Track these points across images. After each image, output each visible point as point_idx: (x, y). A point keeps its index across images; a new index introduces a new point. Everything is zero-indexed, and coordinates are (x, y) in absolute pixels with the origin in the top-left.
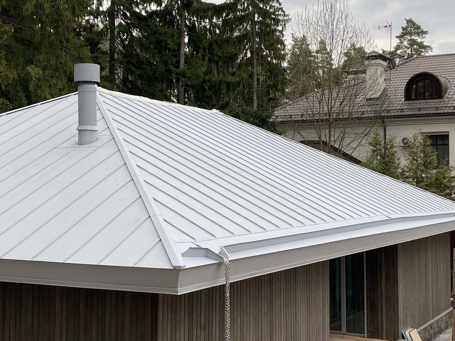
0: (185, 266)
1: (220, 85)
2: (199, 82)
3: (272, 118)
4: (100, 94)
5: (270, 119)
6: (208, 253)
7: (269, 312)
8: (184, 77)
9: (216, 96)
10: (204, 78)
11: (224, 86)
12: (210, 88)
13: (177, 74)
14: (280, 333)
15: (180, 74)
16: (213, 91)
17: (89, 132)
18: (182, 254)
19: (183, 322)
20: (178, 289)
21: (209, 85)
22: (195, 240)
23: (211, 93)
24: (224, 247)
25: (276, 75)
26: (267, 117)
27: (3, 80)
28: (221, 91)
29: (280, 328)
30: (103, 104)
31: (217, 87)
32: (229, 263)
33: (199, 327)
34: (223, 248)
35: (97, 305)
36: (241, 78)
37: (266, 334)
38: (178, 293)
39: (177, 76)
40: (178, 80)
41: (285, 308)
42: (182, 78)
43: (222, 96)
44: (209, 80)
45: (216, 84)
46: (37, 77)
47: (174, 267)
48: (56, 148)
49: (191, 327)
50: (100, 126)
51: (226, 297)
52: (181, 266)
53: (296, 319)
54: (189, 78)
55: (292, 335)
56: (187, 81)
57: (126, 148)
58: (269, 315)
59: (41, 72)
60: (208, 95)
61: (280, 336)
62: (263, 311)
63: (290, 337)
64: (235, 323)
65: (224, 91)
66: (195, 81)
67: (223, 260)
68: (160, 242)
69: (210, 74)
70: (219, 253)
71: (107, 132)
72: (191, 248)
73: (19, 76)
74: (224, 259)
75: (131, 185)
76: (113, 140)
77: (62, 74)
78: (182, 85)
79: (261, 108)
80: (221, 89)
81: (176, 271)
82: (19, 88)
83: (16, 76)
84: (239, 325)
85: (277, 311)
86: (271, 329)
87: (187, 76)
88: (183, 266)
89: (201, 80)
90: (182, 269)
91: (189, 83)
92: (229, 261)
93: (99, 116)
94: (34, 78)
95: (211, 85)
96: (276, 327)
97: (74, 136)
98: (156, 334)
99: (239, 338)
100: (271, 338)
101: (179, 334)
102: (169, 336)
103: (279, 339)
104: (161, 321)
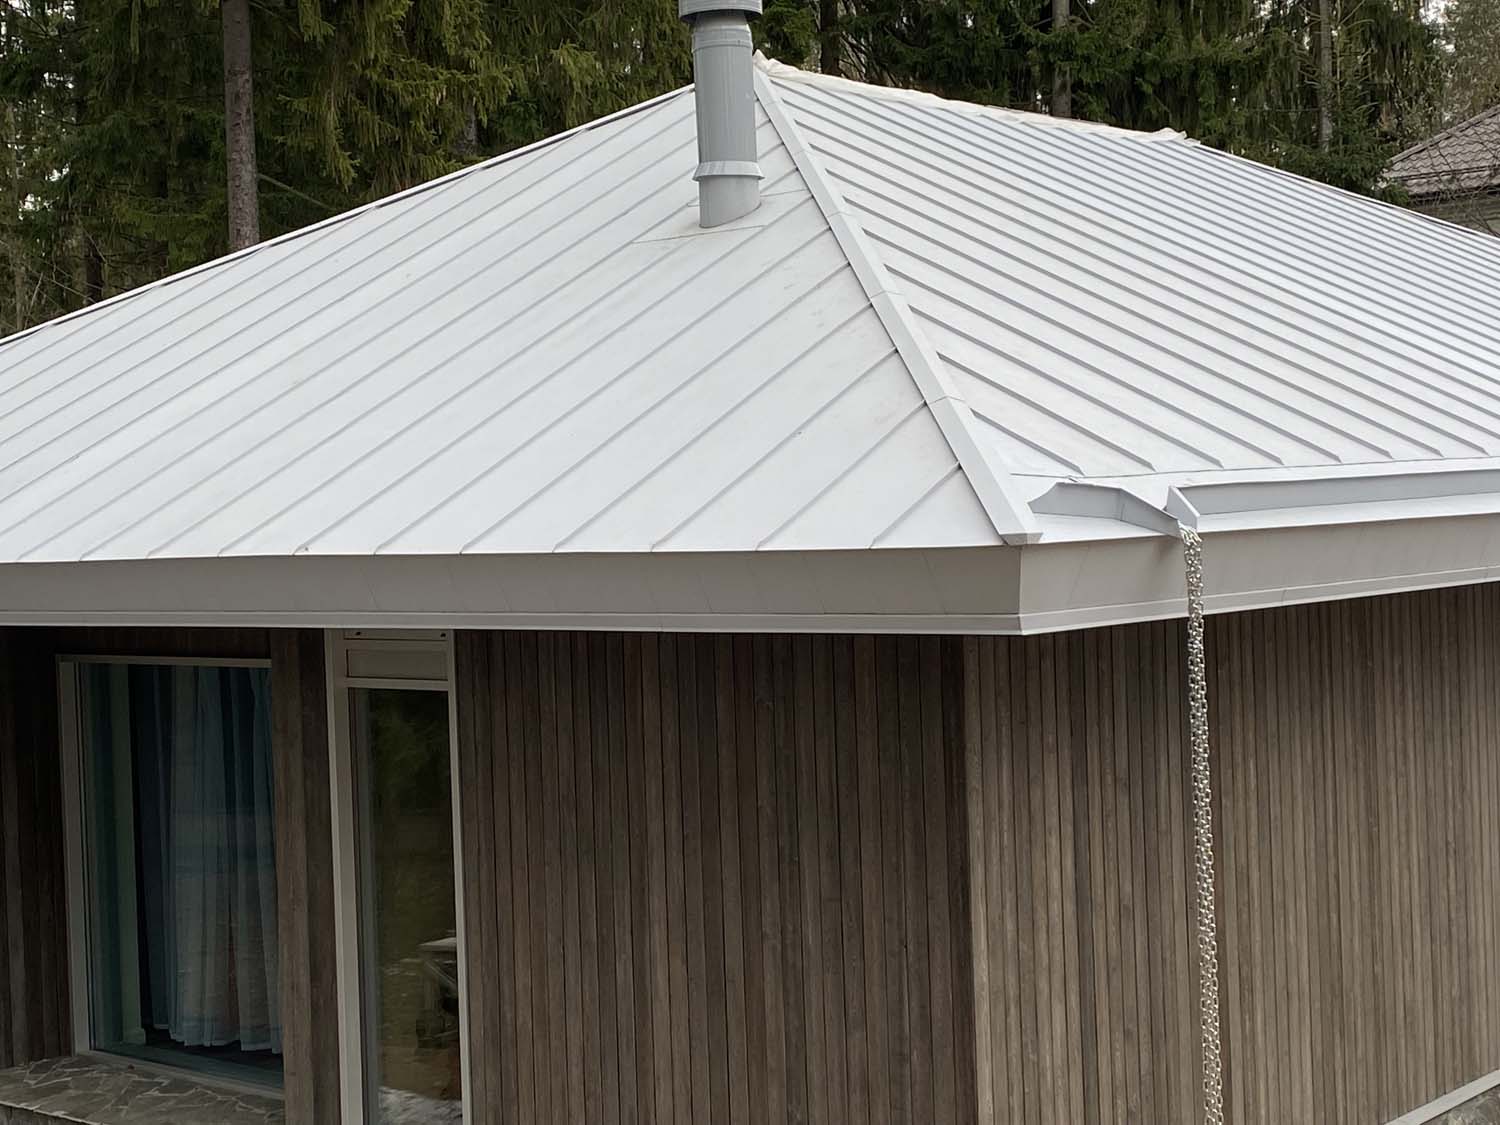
0: (1041, 534)
1: (1194, 76)
2: (1121, 72)
3: (1384, 179)
4: (772, 82)
5: (1376, 181)
6: (1122, 502)
7: (1361, 753)
8: (1069, 56)
9: (1181, 116)
10: (1139, 56)
11: (1207, 79)
12: (1160, 90)
13: (1044, 49)
14: (1403, 828)
15: (1056, 48)
16: (1169, 99)
17: (733, 181)
18: (1029, 503)
19: (1053, 757)
20: (1021, 615)
21: (1156, 80)
22: (1082, 474)
23: (1166, 108)
24: (1180, 489)
25: (1402, 48)
26: (1366, 177)
27: (481, 94)
28: (1197, 98)
30: (783, 109)
31: (1185, 83)
32: (1198, 539)
33: (1109, 779)
34: (1178, 492)
35: (771, 704)
36: (1270, 46)
37: (1353, 828)
38: (1020, 629)
39: (1046, 57)
40: (1048, 69)
41: (1419, 744)
42: (1063, 64)
43: (1201, 114)
44: (1154, 63)
45: (1179, 74)
46: (589, 81)
47: (1002, 537)
48: (631, 242)
49: (1080, 777)
50: (768, 166)
52: (1026, 534)
53: (1463, 788)
54: (1087, 59)
55: (1451, 839)
56: (1079, 71)
57: (852, 223)
58: (1361, 765)
59: (598, 65)
60: (1154, 112)
61: (1403, 840)
62: (1339, 744)
63: (1442, 844)
64: (1240, 777)
65: (1209, 98)
66: (1107, 70)
67: (1178, 529)
68: (960, 474)
69: (1158, 40)
70: (1165, 509)
71: (793, 181)
72: (1060, 485)
73: (533, 86)
74: (1181, 525)
75: (867, 320)
76: (811, 202)
77: (668, 72)
78: (1063, 86)
79: (1342, 147)
80: (1198, 90)
81: (1013, 551)
82: (534, 124)
83: (523, 84)
84: (1253, 786)
85: (1391, 754)
86: (1372, 811)
87: (1079, 53)
88: (1034, 535)
89: (1129, 65)
90: (1029, 542)
91: (1086, 79)
92: (1200, 535)
93: (764, 139)
94: (577, 85)
95: (1162, 78)
97: (687, 205)
98: (963, 786)
99: (1254, 831)
100: (1372, 842)
101: (1039, 793)
102: (1006, 798)
103: (1403, 849)
104: (978, 747)
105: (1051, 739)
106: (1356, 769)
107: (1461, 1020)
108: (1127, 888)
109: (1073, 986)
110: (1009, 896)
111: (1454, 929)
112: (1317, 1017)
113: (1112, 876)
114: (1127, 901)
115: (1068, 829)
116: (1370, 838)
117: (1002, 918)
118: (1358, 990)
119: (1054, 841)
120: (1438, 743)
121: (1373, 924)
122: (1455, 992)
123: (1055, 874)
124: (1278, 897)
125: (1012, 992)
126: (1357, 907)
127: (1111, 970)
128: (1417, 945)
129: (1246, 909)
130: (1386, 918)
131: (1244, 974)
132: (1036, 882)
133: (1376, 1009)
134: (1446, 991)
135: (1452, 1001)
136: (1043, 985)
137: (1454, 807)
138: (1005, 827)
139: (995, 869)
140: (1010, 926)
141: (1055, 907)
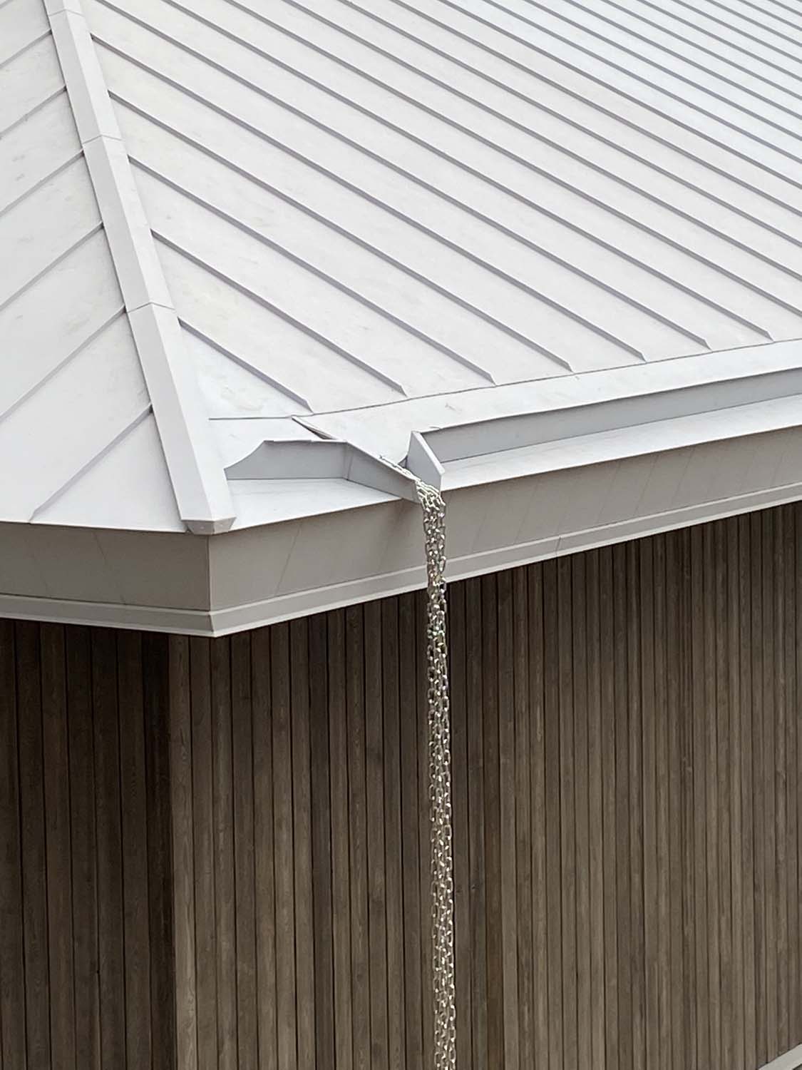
0: (232, 520)
6: (349, 460)
7: (674, 684)
14: (723, 763)
18: (228, 468)
19: (284, 735)
20: (211, 613)
22: (309, 409)
24: (423, 434)
29: (723, 745)
33: (358, 751)
34: (420, 438)
37: (662, 771)
38: (211, 629)
41: (745, 664)
47: (185, 522)
49: (320, 755)
51: (429, 642)
52: (212, 522)
55: (780, 769)
57: (79, 21)
58: (673, 697)
61: (723, 777)
62: (648, 683)
63: (769, 775)
64: (523, 730)
67: (415, 490)
68: (148, 419)
70: (405, 463)
72: (269, 444)
74: (422, 486)
81: (198, 540)
84: (539, 737)
86: (686, 749)
88: (222, 522)
92: (443, 493)
96: (706, 740)
98: (167, 784)
99: (539, 790)
100: (685, 784)
101: (265, 779)
102: (223, 792)
103: (723, 787)
104: (186, 735)
105: (282, 713)
106: (667, 702)
107: (788, 977)
108: (379, 879)
109: (307, 1005)
110: (225, 909)
111: (782, 873)
112: (612, 995)
113: (360, 867)
114: (377, 893)
115: (304, 818)
116: (682, 781)
117: (215, 937)
118: (663, 958)
119: (285, 836)
120: (768, 661)
121: (683, 879)
122: (782, 945)
123: (285, 875)
124: (567, 862)
125: (227, 1022)
126: (665, 863)
127: (355, 978)
128: (737, 896)
129: (528, 883)
130: (700, 870)
131: (523, 959)
132: (262, 887)
133: (685, 977)
134: (771, 945)
135: (778, 956)
136: (267, 1009)
137: (786, 730)
138: (221, 826)
139: (207, 879)
140: (225, 944)
141: (285, 914)
